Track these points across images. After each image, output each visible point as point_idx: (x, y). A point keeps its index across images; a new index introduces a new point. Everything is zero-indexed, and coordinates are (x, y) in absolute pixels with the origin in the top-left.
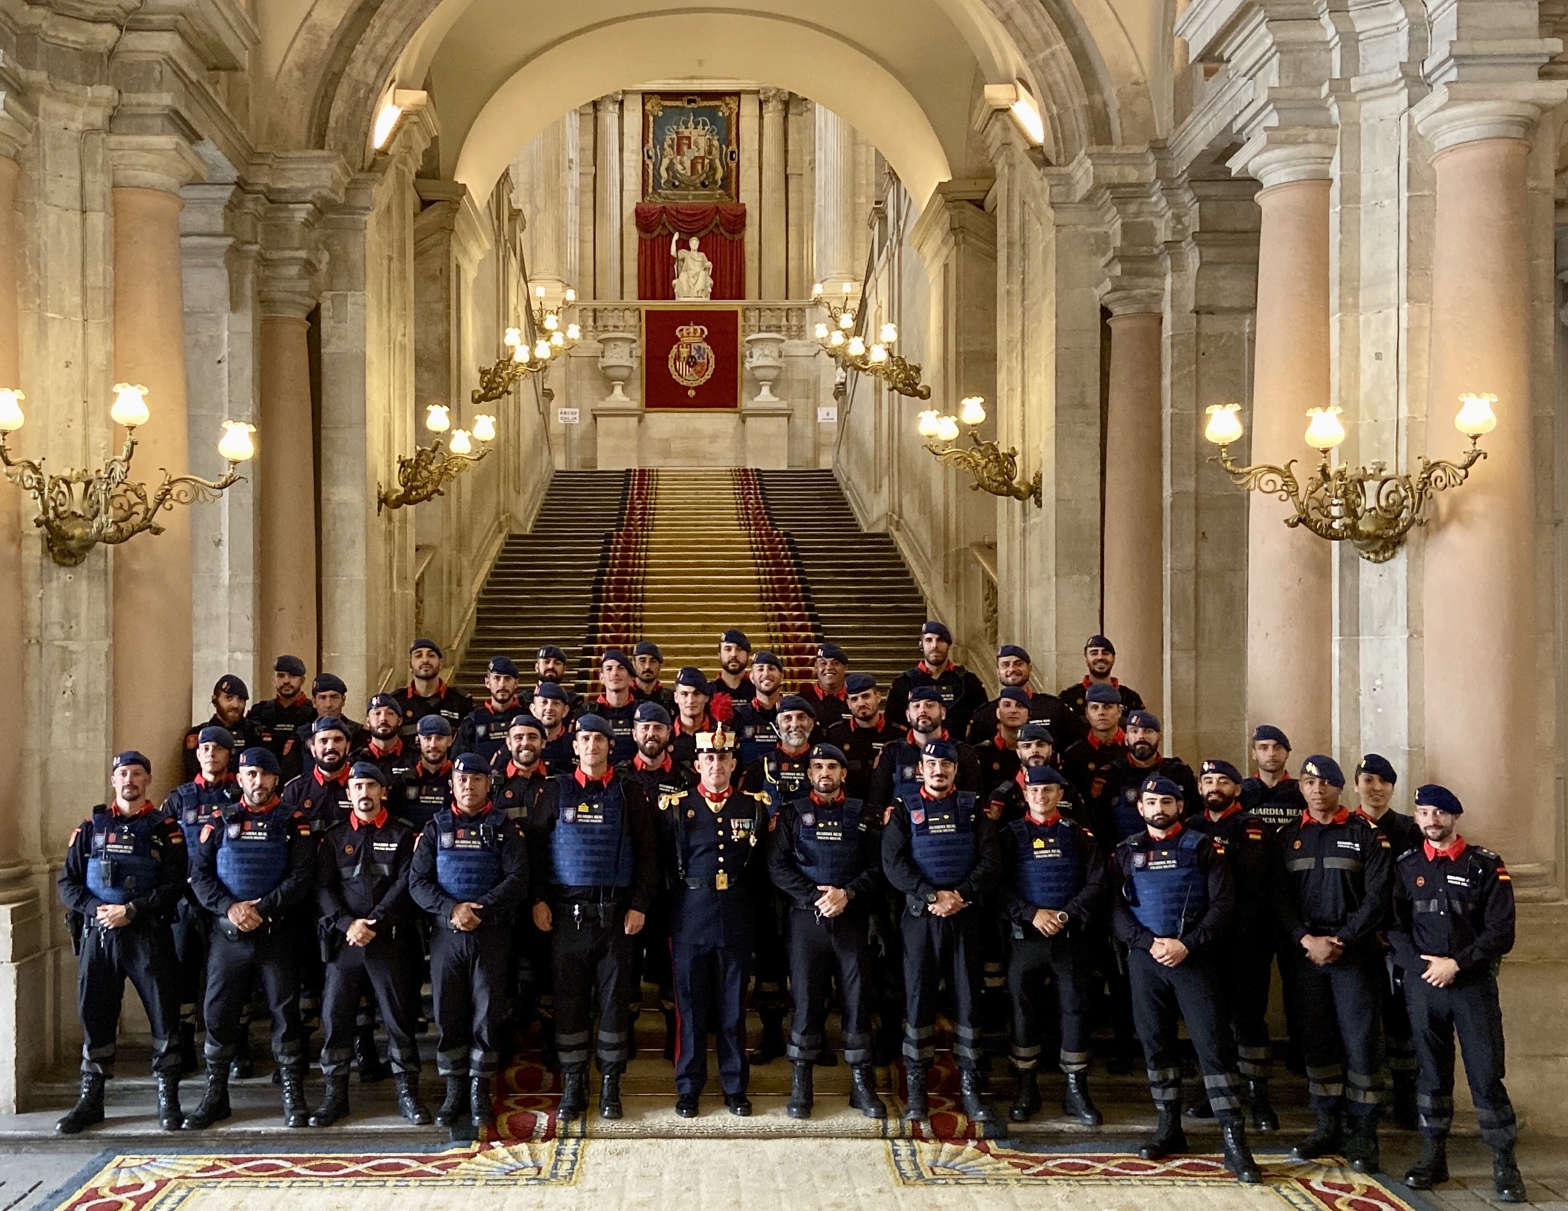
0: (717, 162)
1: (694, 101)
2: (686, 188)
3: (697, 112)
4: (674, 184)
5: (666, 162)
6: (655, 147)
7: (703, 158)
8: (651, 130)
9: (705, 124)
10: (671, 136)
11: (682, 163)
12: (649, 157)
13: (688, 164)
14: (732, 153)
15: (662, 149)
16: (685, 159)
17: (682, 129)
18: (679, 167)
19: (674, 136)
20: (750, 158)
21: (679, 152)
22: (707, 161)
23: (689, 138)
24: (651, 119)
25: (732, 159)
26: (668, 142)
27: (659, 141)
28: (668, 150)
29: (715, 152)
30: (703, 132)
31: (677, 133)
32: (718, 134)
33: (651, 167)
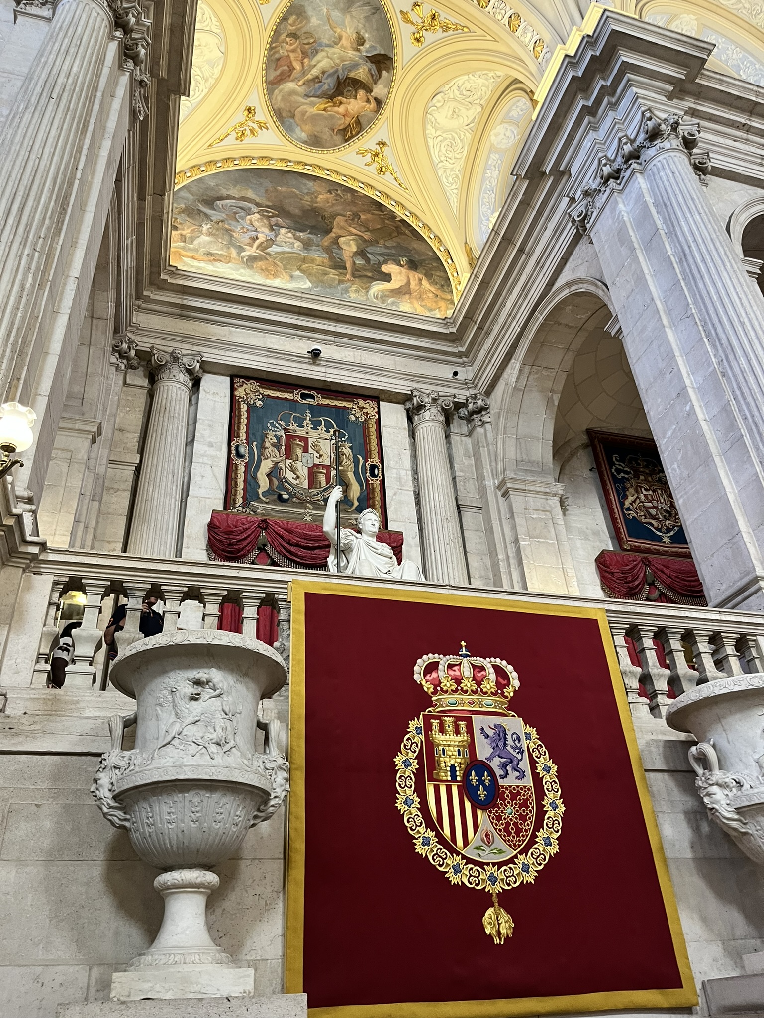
0: (351, 475)
1: (312, 397)
2: (302, 504)
3: (317, 411)
4: (280, 496)
5: (266, 466)
6: (249, 442)
7: (328, 468)
8: (244, 421)
9: (328, 426)
10: (274, 433)
11: (293, 470)
12: (239, 455)
13: (304, 472)
14: (373, 467)
15: (262, 448)
16: (299, 465)
17: (293, 427)
18: (290, 475)
19: (282, 433)
20: (399, 479)
21: (289, 454)
22: (333, 472)
23: (306, 440)
24: (244, 407)
25: (373, 474)
26: (271, 439)
27: (256, 435)
28: (270, 450)
29: (347, 463)
30: (328, 436)
31: (285, 429)
32: (349, 440)
33: (242, 469)
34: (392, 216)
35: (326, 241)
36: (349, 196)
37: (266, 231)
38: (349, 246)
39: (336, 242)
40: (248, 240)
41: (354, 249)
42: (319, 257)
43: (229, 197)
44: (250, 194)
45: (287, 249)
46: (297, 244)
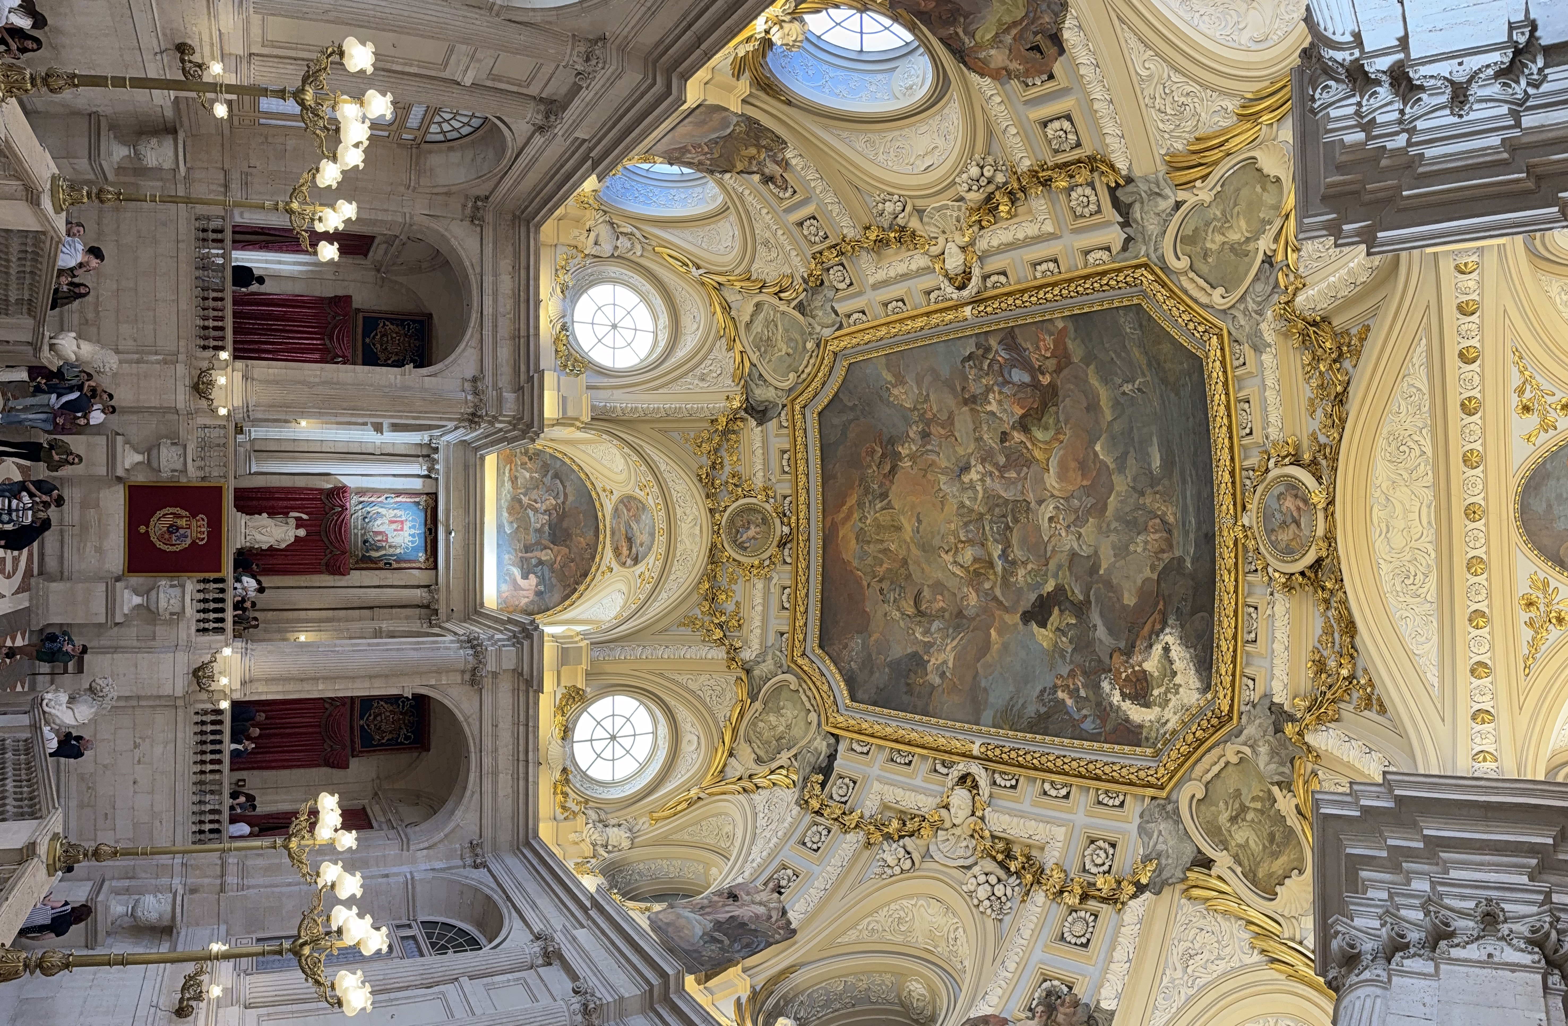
5: (384, 511)
34: (578, 583)
35: (546, 542)
36: (588, 556)
37: (544, 507)
38: (545, 556)
39: (545, 548)
40: (533, 498)
41: (544, 558)
42: (532, 538)
43: (564, 487)
44: (570, 499)
45: (532, 520)
46: (539, 526)
